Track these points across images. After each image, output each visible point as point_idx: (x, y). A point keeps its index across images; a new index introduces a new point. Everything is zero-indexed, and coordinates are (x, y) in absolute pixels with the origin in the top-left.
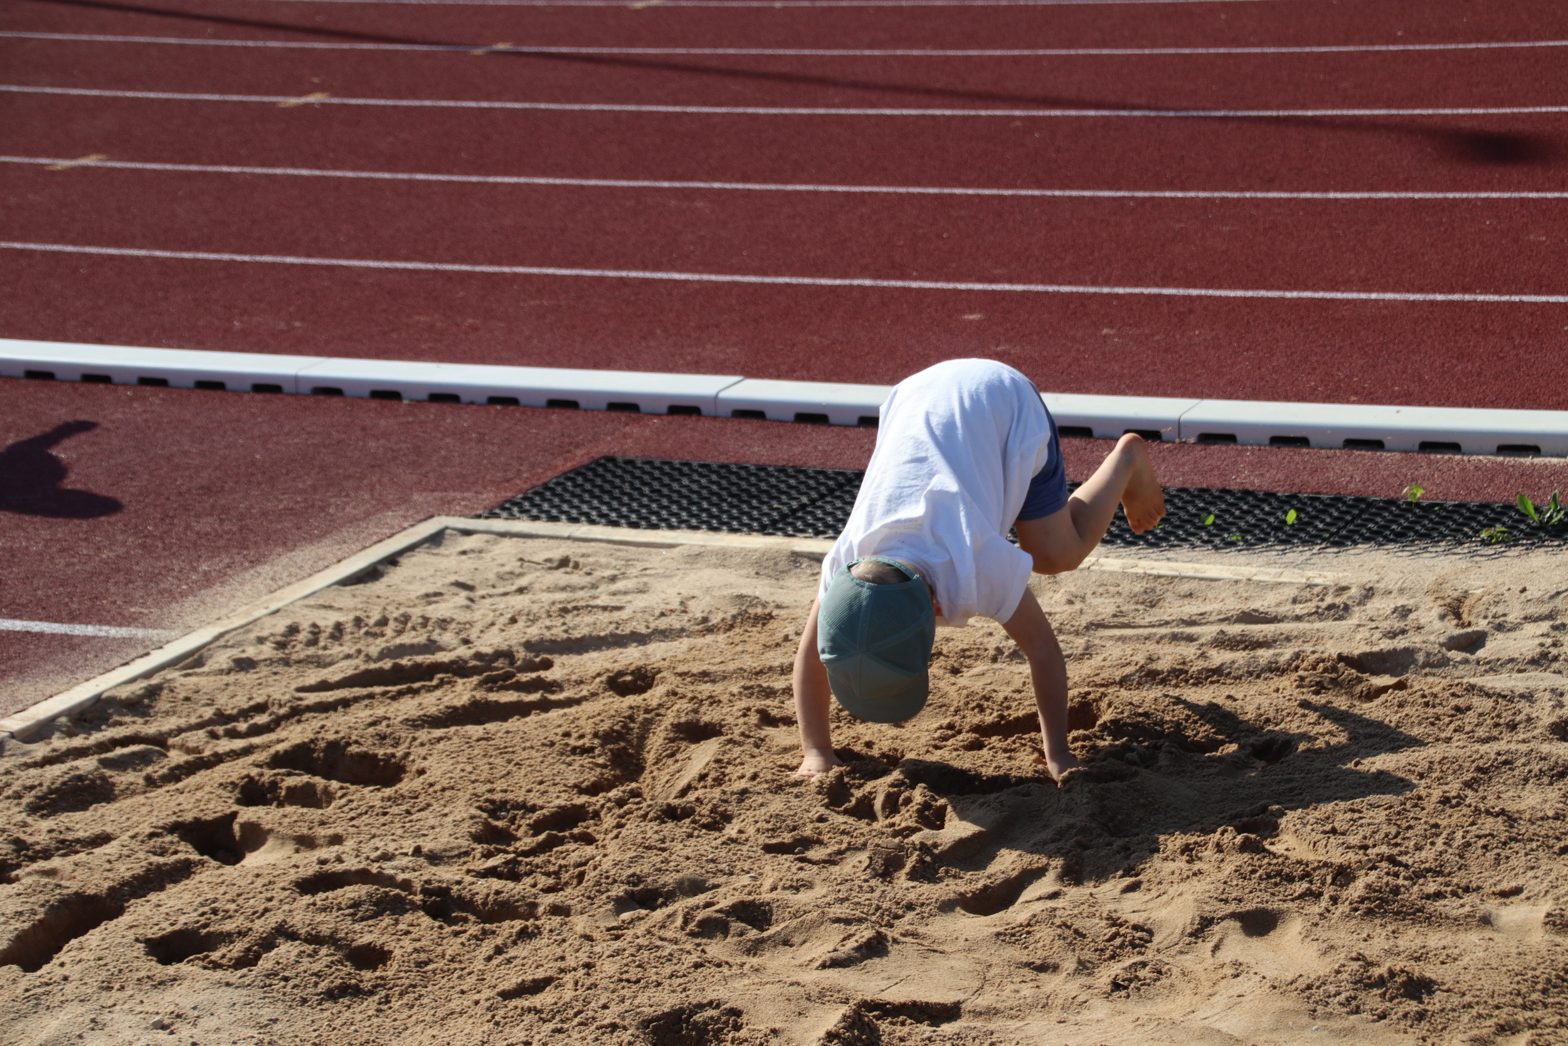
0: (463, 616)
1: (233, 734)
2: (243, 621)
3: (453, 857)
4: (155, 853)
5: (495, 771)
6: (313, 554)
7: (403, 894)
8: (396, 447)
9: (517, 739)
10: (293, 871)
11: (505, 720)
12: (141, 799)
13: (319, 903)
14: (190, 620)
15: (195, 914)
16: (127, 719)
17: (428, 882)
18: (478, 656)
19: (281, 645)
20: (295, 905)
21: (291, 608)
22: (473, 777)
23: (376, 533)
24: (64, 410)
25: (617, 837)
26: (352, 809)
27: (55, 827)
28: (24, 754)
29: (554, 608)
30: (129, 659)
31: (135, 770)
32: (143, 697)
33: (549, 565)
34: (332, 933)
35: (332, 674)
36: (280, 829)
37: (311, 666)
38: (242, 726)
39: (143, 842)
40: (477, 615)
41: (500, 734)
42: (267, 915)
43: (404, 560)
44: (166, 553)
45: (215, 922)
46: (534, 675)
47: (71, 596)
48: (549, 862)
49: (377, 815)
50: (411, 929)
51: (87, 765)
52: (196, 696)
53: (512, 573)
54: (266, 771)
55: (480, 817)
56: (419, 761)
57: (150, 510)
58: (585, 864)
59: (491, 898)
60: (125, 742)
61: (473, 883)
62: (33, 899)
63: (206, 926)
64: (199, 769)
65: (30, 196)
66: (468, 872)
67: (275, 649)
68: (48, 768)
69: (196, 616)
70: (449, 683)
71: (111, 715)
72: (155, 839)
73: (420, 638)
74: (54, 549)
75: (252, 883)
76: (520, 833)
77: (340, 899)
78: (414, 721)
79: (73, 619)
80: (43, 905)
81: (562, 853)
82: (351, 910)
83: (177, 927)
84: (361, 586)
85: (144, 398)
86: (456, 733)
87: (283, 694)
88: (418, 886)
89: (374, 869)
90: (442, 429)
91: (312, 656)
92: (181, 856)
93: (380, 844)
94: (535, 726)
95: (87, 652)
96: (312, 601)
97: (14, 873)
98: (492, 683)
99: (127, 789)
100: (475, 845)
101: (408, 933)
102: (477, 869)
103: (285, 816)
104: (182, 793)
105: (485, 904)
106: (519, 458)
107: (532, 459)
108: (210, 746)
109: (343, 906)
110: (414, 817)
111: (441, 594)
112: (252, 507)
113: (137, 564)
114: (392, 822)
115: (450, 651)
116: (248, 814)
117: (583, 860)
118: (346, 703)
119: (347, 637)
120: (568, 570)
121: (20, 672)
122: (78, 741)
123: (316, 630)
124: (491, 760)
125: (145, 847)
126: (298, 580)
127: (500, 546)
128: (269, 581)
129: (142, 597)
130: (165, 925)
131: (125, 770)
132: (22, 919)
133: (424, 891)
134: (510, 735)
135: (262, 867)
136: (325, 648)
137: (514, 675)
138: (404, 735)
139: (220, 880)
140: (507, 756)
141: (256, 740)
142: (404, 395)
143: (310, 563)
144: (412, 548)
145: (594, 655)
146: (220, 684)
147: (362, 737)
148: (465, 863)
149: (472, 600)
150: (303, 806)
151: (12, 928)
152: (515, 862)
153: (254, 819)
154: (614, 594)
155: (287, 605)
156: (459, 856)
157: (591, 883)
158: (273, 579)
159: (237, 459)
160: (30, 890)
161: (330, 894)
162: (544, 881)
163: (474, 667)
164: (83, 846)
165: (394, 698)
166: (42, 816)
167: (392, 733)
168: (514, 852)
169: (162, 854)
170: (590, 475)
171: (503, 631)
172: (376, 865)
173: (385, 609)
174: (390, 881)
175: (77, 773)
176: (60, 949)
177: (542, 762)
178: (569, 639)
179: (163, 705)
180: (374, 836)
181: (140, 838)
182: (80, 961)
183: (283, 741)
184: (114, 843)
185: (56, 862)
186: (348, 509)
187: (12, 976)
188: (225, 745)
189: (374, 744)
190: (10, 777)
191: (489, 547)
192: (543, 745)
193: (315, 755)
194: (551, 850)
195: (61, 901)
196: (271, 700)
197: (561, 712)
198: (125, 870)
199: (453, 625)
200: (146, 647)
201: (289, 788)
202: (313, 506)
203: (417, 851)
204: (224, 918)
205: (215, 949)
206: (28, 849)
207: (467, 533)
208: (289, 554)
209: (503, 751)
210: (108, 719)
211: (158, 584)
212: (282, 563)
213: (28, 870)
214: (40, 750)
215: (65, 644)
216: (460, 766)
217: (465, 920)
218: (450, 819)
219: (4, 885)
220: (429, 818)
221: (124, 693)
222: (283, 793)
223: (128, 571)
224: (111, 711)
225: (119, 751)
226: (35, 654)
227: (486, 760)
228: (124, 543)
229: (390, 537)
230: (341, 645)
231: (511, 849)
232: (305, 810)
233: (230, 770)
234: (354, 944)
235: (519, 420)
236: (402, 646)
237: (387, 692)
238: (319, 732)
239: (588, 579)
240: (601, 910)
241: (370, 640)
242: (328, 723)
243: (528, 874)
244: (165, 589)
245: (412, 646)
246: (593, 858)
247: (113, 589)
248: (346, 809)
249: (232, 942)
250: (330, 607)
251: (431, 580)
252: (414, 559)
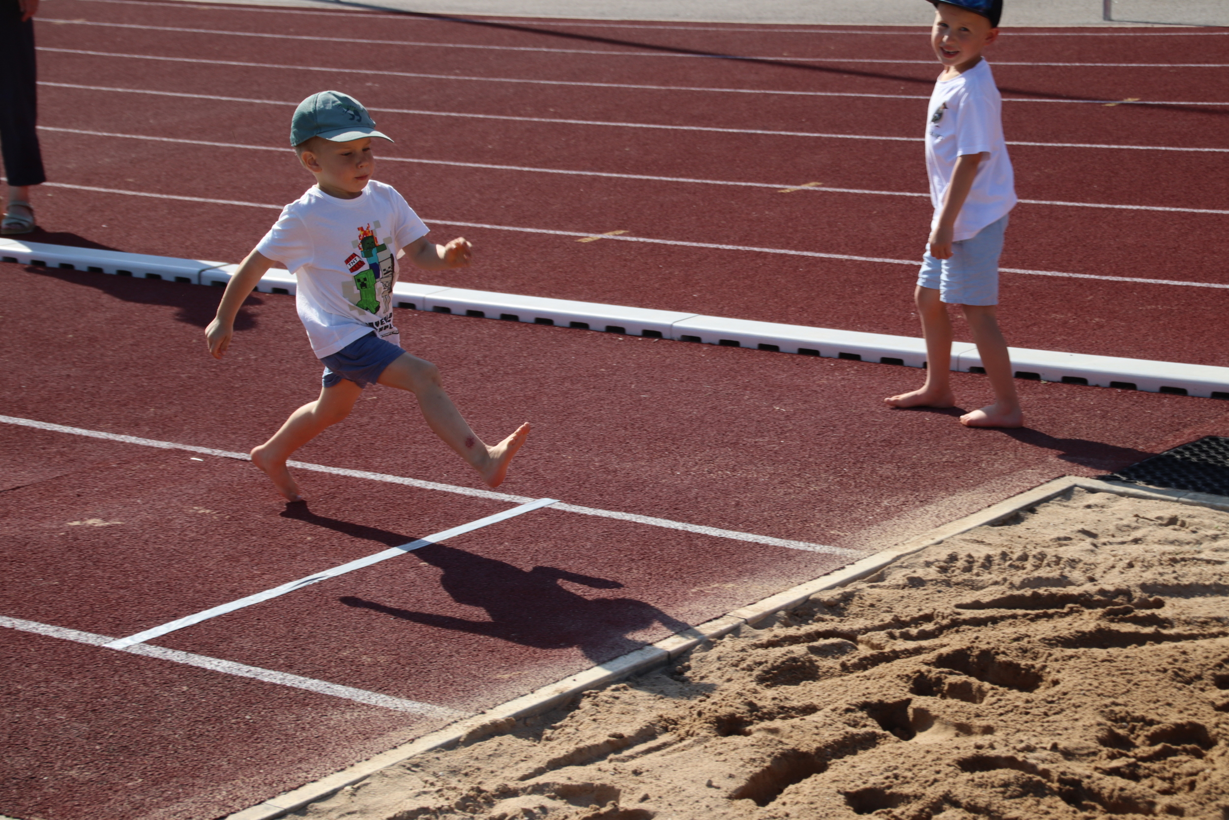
0: (1089, 558)
1: (907, 637)
2: (915, 548)
3: (1083, 755)
4: (849, 725)
5: (1117, 688)
6: (969, 499)
7: (1044, 781)
8: (1035, 418)
9: (1135, 664)
10: (955, 751)
11: (1124, 646)
12: (838, 680)
13: (977, 780)
14: (874, 543)
15: (881, 777)
16: (827, 617)
17: (1063, 773)
18: (1102, 592)
19: (943, 570)
20: (957, 779)
21: (951, 540)
22: (1100, 691)
23: (1018, 486)
24: (785, 375)
25: (1223, 755)
26: (1000, 707)
27: (777, 696)
28: (754, 637)
29: (1164, 558)
30: (829, 570)
31: (833, 657)
32: (839, 601)
33: (1160, 522)
34: (987, 806)
35: (985, 595)
36: (944, 716)
37: (967, 588)
38: (914, 631)
39: (841, 714)
40: (1100, 558)
41: (1120, 658)
42: (936, 784)
43: (1040, 509)
44: (858, 490)
45: (897, 785)
46: (1149, 612)
47: (788, 518)
48: (1164, 769)
49: (1021, 713)
50: (1050, 810)
51: (800, 650)
52: (878, 604)
53: (1128, 526)
54: (932, 668)
55: (1105, 724)
56: (1054, 673)
57: (846, 455)
58: (1196, 774)
59: (1116, 793)
60: (827, 634)
61: (1100, 779)
62: (762, 750)
63: (889, 787)
64: (881, 662)
65: (767, 213)
66: (1096, 769)
67: (939, 572)
68: (771, 649)
69: (879, 541)
70: (1077, 612)
71: (816, 612)
72: (850, 714)
73: (1054, 573)
74: (776, 481)
75: (924, 757)
76: (1138, 742)
77: (993, 779)
78: (1050, 640)
79: (789, 536)
80: (769, 756)
81: (1175, 762)
82: (1002, 789)
83: (868, 786)
84: (1006, 527)
85: (843, 369)
86: (1084, 653)
87: (946, 609)
88: (1055, 775)
89: (1020, 757)
90: (1073, 405)
91: (968, 580)
92: (868, 729)
93: (1024, 738)
94: (1150, 654)
95: (799, 562)
96: (967, 536)
97: (748, 728)
98: (1114, 615)
99: (828, 671)
100: (1101, 748)
101: (1047, 813)
102: (1103, 767)
103: (948, 706)
104: (869, 679)
105: (1111, 797)
106: (1136, 432)
107: (1147, 435)
108: (890, 644)
109: (996, 785)
110: (1051, 718)
111: (1070, 539)
112: (922, 458)
113: (836, 497)
114: (1033, 721)
115: (1079, 586)
116: (919, 702)
117: (1194, 771)
118: (994, 620)
119: (995, 567)
120: (1177, 527)
121: (752, 574)
122: (792, 631)
123: (971, 560)
124: (1114, 679)
125: (843, 719)
126: (957, 519)
127: (1119, 503)
128: (934, 518)
129: (839, 523)
130: (859, 782)
131: (826, 657)
132: (755, 764)
133: (1060, 781)
134: (1129, 660)
135: (930, 745)
136: (978, 575)
137: (1131, 611)
138: (1041, 651)
139: (899, 752)
140: (1128, 677)
141: (924, 643)
142: (1042, 377)
143: (966, 505)
144: (1047, 500)
145: (1200, 600)
146: (897, 596)
147: (1008, 649)
148: (1093, 761)
149: (1095, 545)
150: (962, 700)
151: (748, 770)
152: (1135, 766)
153: (924, 706)
154: (1216, 551)
155: (949, 538)
156: (1088, 755)
157: (1202, 791)
158: (937, 516)
159: (911, 420)
160: (760, 743)
161: (985, 774)
162: (1160, 785)
163: (1098, 601)
164: (797, 713)
165: (1032, 620)
166: (767, 686)
167: (1032, 648)
168: (1134, 757)
169: (854, 726)
170: (1196, 450)
171: (1122, 573)
172: (1021, 754)
173: (1025, 547)
174: (1032, 769)
175: (793, 655)
176: (781, 791)
177: (1157, 685)
178: (1178, 585)
179: (854, 608)
180: (1019, 731)
181: (839, 711)
182: (797, 803)
183: (945, 646)
184: (819, 713)
185: (777, 723)
186: (996, 466)
187: (749, 808)
188: (901, 645)
189: (1018, 656)
190: (745, 653)
191: (1111, 504)
192: (1158, 670)
193: (971, 660)
194: (1165, 759)
195: (783, 754)
196: (936, 613)
197: (1173, 644)
198: (829, 736)
199: (1081, 565)
200: (842, 562)
201: (950, 684)
202: (969, 461)
203: (1055, 747)
204: (903, 783)
205: (896, 806)
206: (758, 711)
207: (1092, 491)
208: (950, 498)
209: (1124, 672)
210: (813, 616)
211: (851, 514)
212: (944, 504)
213: (758, 726)
214: (765, 635)
215: (784, 555)
216: (1088, 681)
217: (1094, 808)
218: (1080, 723)
219: (742, 737)
220: (1063, 721)
221: (826, 597)
222: (946, 688)
223: (829, 502)
224: (815, 610)
225: (822, 642)
226: (762, 561)
227: (1109, 678)
228: (826, 480)
229: (1029, 490)
230: (990, 573)
231: (1131, 754)
232: (964, 703)
233: (905, 665)
234: (1004, 817)
235: (1137, 402)
236: (1039, 578)
237: (1028, 615)
238: (974, 642)
239: (1194, 536)
240: (1212, 815)
241: (1013, 571)
242: (981, 635)
243: (1147, 776)
244: (856, 518)
245: (1048, 579)
246: (1203, 770)
247: (818, 515)
248: (996, 706)
249: (909, 802)
250: (982, 542)
251: (1062, 527)
252: (1049, 509)
